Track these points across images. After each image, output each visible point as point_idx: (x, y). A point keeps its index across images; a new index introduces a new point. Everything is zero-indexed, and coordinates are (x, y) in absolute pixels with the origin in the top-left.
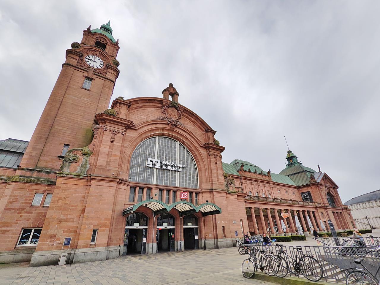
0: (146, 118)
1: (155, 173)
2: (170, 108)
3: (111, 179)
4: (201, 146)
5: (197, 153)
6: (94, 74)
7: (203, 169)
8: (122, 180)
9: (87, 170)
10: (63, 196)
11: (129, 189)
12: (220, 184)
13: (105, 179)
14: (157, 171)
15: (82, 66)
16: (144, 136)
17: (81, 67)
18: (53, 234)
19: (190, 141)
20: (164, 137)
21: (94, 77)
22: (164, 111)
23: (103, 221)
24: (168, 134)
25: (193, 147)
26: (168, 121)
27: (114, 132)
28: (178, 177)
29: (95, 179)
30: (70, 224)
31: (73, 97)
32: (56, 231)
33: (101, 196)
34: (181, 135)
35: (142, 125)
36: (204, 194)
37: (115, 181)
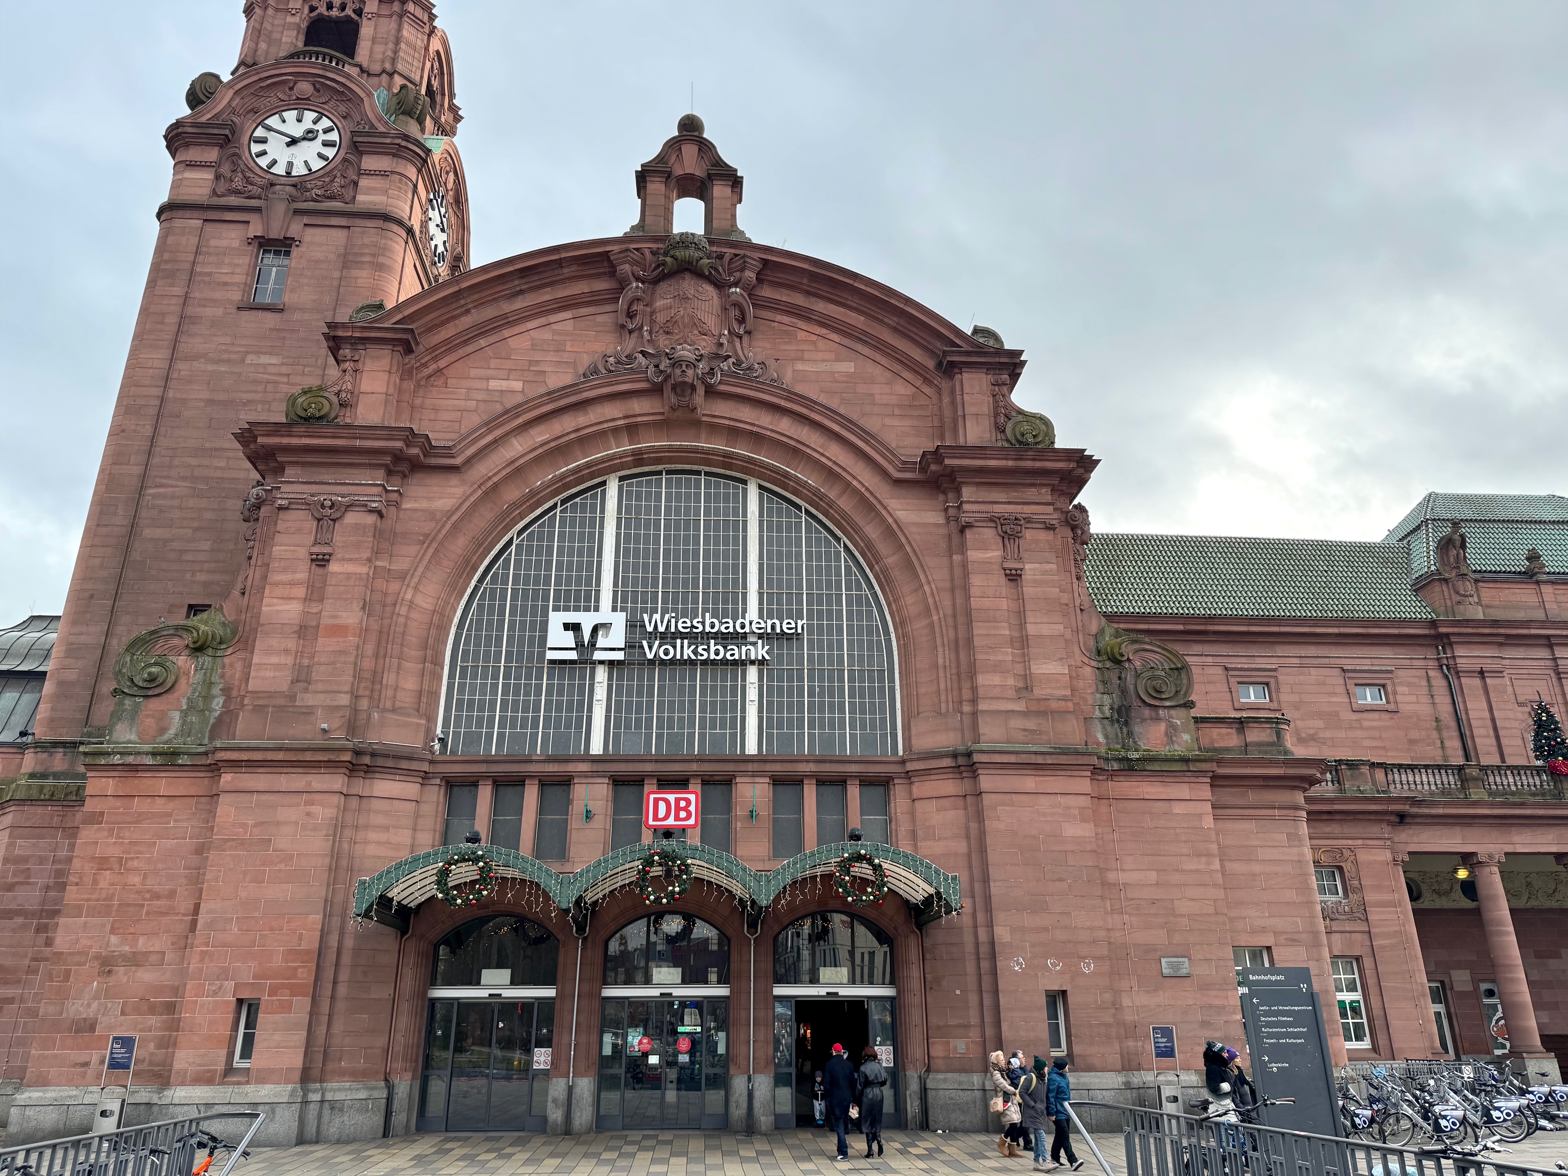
0: (518, 385)
1: (601, 693)
2: (663, 286)
3: (308, 756)
4: (898, 483)
5: (872, 531)
6: (297, 212)
7: (918, 627)
8: (373, 755)
9: (212, 721)
10: (114, 851)
11: (435, 795)
12: (1042, 714)
13: (280, 756)
14: (610, 678)
15: (237, 192)
16: (512, 494)
17: (233, 200)
18: (85, 1019)
19: (817, 462)
20: (659, 473)
21: (295, 229)
22: (630, 315)
23: (278, 962)
24: (671, 449)
25: (844, 498)
26: (652, 368)
27: (323, 506)
28: (752, 694)
29: (235, 765)
30: (146, 976)
31: (210, 367)
32: (95, 1004)
33: (270, 840)
34: (757, 438)
35: (490, 431)
36: (920, 788)
37: (332, 765)
